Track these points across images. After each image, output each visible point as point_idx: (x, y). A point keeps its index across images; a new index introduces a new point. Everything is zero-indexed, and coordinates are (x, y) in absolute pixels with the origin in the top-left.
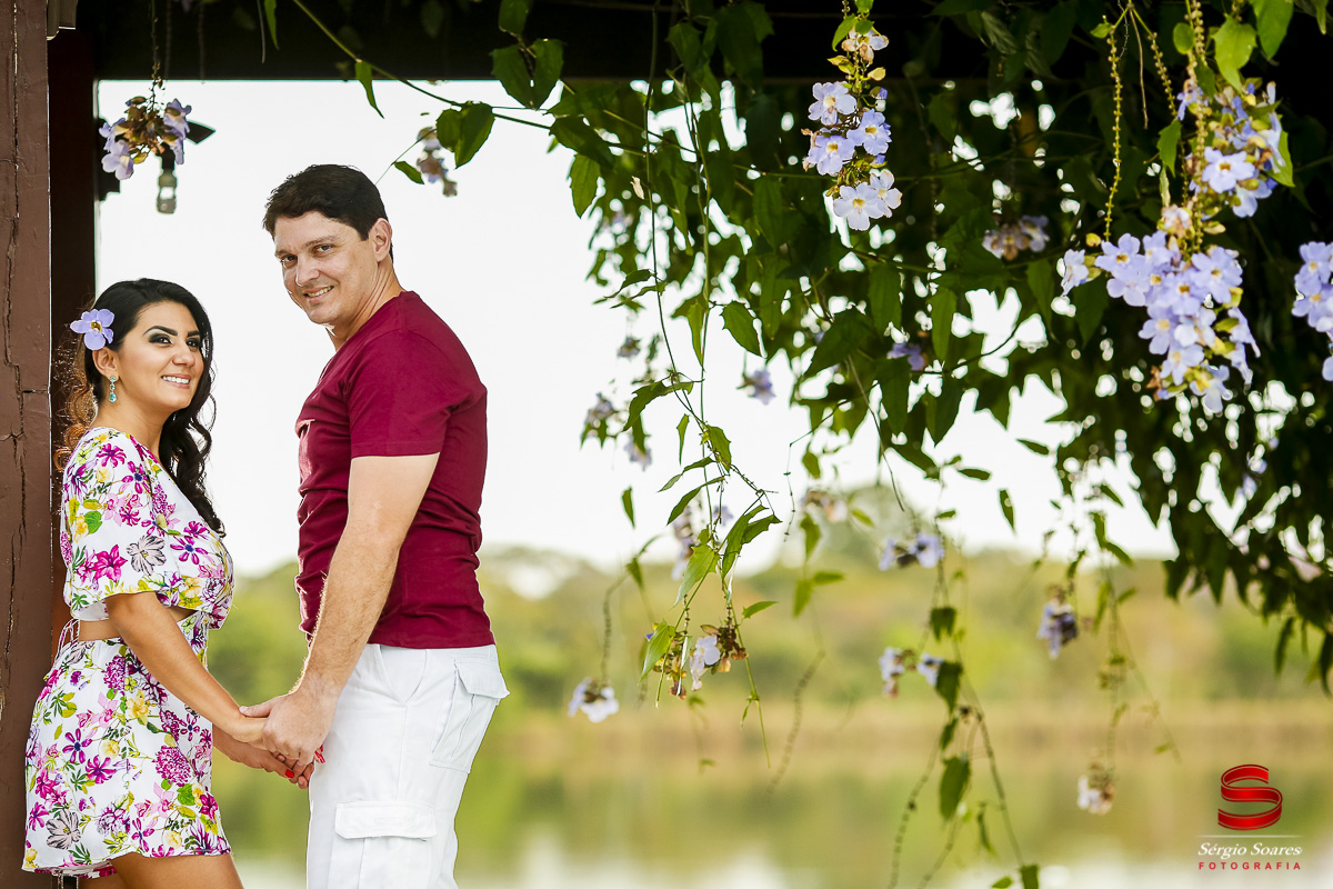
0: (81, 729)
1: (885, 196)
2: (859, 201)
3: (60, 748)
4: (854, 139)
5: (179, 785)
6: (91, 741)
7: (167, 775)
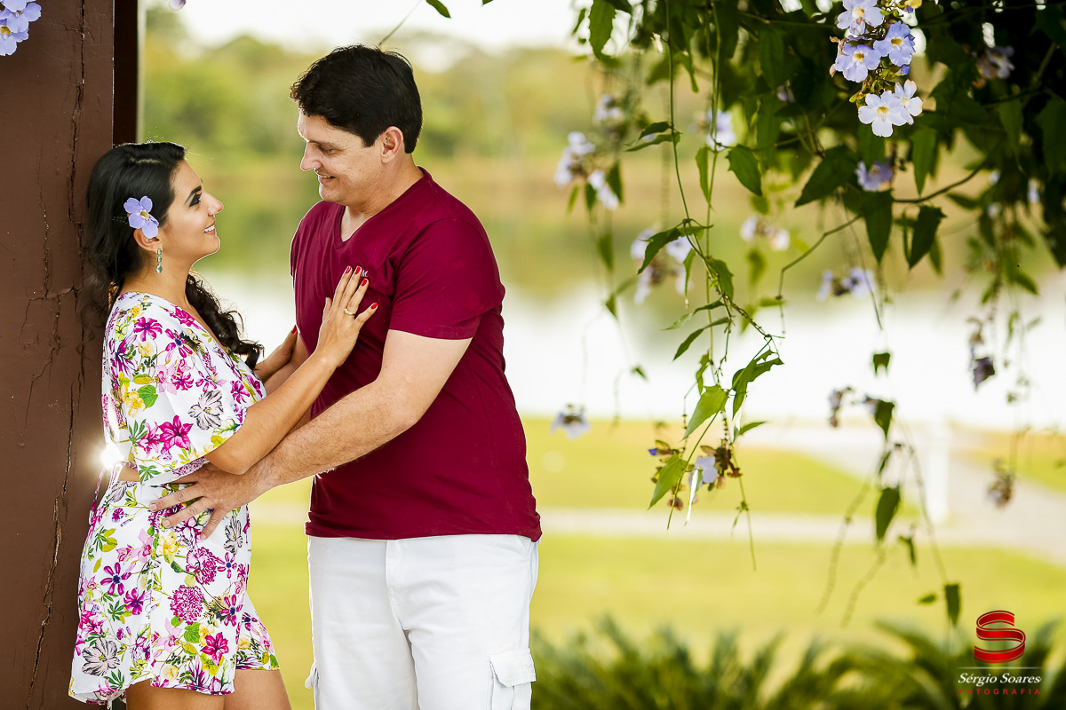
0: (121, 563)
1: (907, 103)
2: (883, 109)
3: (98, 581)
4: (880, 49)
5: (188, 623)
6: (130, 574)
7: (179, 613)
